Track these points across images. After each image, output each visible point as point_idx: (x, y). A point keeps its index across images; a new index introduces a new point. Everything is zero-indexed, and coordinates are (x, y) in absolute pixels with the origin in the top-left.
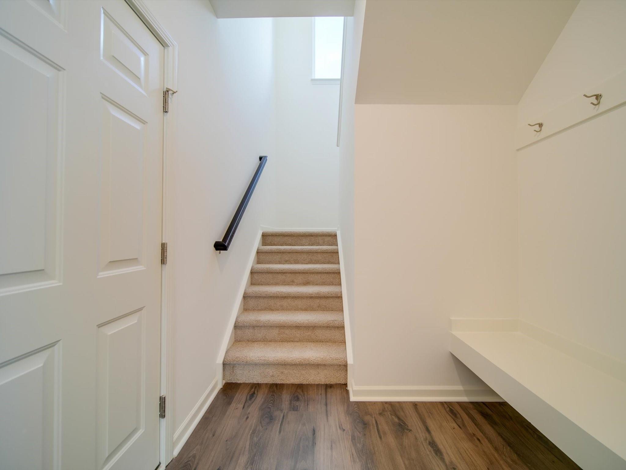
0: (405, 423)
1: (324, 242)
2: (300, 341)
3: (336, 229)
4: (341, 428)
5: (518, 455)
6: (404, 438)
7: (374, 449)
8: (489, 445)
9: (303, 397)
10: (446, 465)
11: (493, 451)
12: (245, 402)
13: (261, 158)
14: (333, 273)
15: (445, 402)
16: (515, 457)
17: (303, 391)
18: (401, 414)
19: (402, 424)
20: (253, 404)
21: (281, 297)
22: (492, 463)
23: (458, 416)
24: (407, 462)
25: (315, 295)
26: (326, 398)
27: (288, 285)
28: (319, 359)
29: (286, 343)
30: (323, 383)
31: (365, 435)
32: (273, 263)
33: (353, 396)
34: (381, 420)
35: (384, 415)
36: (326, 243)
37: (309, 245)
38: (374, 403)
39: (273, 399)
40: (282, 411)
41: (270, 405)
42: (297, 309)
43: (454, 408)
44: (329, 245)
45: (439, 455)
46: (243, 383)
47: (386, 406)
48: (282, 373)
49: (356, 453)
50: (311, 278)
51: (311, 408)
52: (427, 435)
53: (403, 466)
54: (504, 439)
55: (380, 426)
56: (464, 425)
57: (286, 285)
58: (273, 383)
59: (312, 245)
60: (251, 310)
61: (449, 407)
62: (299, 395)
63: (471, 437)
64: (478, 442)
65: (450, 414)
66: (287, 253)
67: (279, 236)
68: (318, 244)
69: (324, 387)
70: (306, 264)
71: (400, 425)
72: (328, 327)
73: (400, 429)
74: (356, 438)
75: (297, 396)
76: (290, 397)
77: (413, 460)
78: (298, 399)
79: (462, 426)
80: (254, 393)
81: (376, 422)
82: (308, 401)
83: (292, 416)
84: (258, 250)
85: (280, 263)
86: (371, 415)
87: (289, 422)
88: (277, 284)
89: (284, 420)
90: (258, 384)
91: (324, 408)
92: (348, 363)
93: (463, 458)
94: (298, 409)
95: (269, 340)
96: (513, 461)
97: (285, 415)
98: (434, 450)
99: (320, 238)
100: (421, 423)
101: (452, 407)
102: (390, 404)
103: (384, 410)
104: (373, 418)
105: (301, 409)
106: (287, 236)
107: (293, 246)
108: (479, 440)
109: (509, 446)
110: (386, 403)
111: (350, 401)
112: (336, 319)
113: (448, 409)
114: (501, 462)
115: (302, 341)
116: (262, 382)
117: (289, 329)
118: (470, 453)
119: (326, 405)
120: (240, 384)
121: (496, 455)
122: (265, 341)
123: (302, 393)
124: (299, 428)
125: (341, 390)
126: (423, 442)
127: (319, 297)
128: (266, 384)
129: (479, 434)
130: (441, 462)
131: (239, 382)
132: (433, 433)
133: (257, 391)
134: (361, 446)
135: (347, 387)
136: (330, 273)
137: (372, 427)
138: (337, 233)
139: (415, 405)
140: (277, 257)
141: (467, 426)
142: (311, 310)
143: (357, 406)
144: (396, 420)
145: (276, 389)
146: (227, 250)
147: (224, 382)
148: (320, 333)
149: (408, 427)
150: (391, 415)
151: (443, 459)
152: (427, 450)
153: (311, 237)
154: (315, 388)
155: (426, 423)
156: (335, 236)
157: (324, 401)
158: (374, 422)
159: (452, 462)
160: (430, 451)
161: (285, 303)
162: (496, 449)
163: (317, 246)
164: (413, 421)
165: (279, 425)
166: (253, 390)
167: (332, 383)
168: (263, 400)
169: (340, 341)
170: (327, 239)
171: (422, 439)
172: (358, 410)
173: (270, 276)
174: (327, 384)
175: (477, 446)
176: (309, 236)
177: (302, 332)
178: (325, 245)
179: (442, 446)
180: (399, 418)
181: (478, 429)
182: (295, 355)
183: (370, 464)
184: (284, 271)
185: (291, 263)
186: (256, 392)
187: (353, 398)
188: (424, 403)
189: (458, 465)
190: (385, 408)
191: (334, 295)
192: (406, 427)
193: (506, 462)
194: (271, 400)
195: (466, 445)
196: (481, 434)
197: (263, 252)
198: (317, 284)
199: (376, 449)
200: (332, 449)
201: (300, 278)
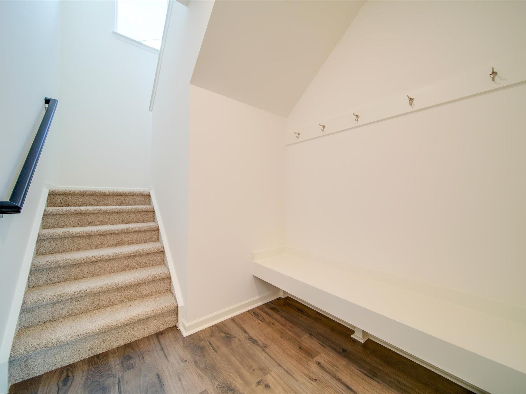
0: (230, 334)
1: (135, 202)
2: (121, 302)
3: (148, 189)
4: (183, 361)
5: (292, 323)
6: (232, 344)
7: (214, 362)
8: (279, 324)
9: (136, 354)
10: (261, 347)
11: (281, 327)
12: (58, 391)
13: (47, 101)
14: (151, 230)
15: (250, 310)
16: (291, 324)
17: (133, 349)
18: (225, 329)
19: (228, 335)
20: (72, 387)
21: (91, 262)
22: (282, 333)
23: (259, 315)
24: (239, 358)
25: (135, 254)
26: (160, 344)
27: (96, 248)
28: (149, 312)
29: (104, 309)
30: (152, 334)
31: (204, 356)
32: (69, 227)
33: (186, 332)
34: (213, 340)
35: (214, 335)
36: (137, 202)
37: (117, 204)
38: (204, 330)
39: (98, 371)
40: (114, 376)
41: (97, 378)
42: (112, 272)
43: (256, 311)
44: (141, 205)
45: (256, 343)
46: (45, 374)
47: (213, 328)
48: (104, 341)
49: (202, 372)
50: (126, 238)
51: (148, 359)
52: (246, 335)
53: (237, 361)
54: (284, 318)
55: (214, 345)
56: (264, 319)
57: (92, 249)
58: (92, 355)
59: (120, 205)
60: (43, 286)
61: (253, 312)
62: (130, 354)
63: (269, 324)
64: (273, 325)
65: (255, 316)
66: (91, 214)
67: (75, 195)
68: (128, 204)
69: (155, 336)
70: (117, 224)
71: (227, 337)
72: (154, 281)
73: (228, 340)
74: (198, 362)
75: (128, 355)
76: (119, 361)
77: (242, 355)
78: (130, 358)
79: (263, 320)
80: (68, 376)
81: (210, 343)
82: (142, 355)
83: (128, 375)
84: (44, 212)
85: (80, 225)
86: (204, 340)
87: (127, 382)
88: (78, 249)
89: (121, 383)
90: (70, 365)
91: (161, 353)
92: (179, 306)
93: (268, 338)
94: (134, 366)
95: (78, 312)
96: (291, 327)
97: (120, 377)
98: (252, 342)
99: (130, 198)
100: (240, 329)
101: (255, 311)
102: (216, 326)
103: (213, 332)
104: (206, 341)
105: (137, 365)
106: (87, 195)
107: (96, 206)
108: (273, 324)
109: (287, 320)
110: (213, 326)
111: (183, 337)
112: (161, 272)
113: (253, 313)
114: (287, 331)
115: (123, 302)
116: (76, 361)
117: (107, 294)
118: (271, 334)
119: (162, 349)
120: (40, 377)
121: (283, 328)
122: (72, 315)
123: (132, 351)
124: (142, 381)
125: (172, 332)
126: (245, 340)
127: (140, 255)
128: (82, 361)
129: (272, 321)
130: (258, 347)
131: (38, 375)
132: (248, 332)
133: (72, 373)
134: (204, 365)
135: (177, 327)
136: (148, 231)
137: (207, 348)
138: (151, 193)
139: (233, 319)
140: (76, 220)
141: (265, 319)
142: (129, 270)
143: (191, 339)
144: (223, 335)
145: (98, 360)
146: (20, 213)
147: (10, 385)
148: (144, 290)
149: (232, 335)
150: (219, 333)
151: (258, 345)
152: (249, 344)
153: (120, 197)
154: (146, 340)
155: (243, 327)
156: (149, 196)
157: (159, 347)
158: (208, 343)
159: (264, 343)
160: (250, 344)
161: (95, 268)
162: (282, 325)
163: (126, 205)
164: (235, 330)
165: (117, 390)
166: (65, 374)
167: (161, 330)
168: (84, 378)
169: (165, 291)
170: (138, 199)
171: (244, 339)
172: (192, 341)
173: (70, 241)
174: (157, 333)
175: (273, 328)
176: (117, 195)
177: (124, 293)
178: (136, 205)
179: (256, 337)
180: (225, 333)
181: (271, 318)
182: (120, 318)
183: (215, 374)
184: (90, 234)
185: (97, 225)
186: (70, 374)
187: (185, 334)
188: (238, 316)
189: (267, 343)
190: (213, 330)
191: (155, 251)
192: (231, 336)
193: (288, 329)
194: (96, 373)
195: (268, 330)
196: (273, 320)
197: (53, 215)
198: (133, 244)
199: (216, 361)
200: (180, 380)
201: (113, 239)
